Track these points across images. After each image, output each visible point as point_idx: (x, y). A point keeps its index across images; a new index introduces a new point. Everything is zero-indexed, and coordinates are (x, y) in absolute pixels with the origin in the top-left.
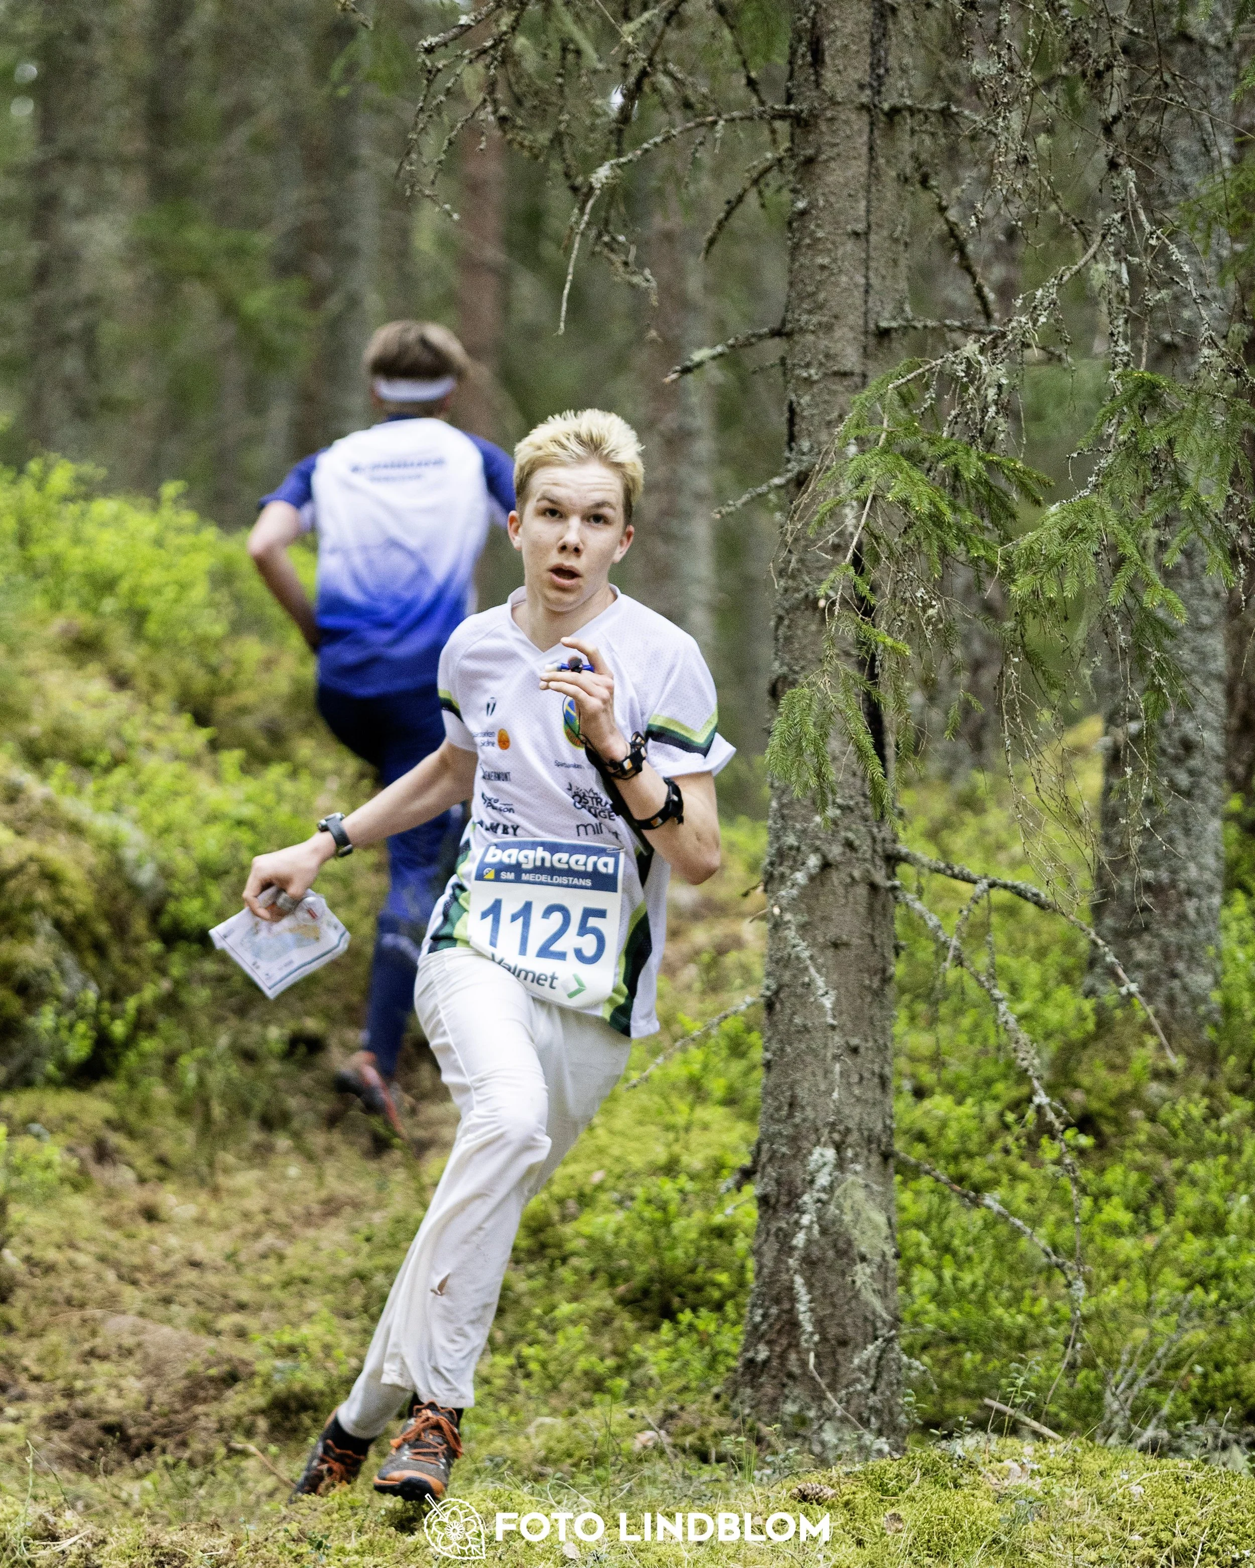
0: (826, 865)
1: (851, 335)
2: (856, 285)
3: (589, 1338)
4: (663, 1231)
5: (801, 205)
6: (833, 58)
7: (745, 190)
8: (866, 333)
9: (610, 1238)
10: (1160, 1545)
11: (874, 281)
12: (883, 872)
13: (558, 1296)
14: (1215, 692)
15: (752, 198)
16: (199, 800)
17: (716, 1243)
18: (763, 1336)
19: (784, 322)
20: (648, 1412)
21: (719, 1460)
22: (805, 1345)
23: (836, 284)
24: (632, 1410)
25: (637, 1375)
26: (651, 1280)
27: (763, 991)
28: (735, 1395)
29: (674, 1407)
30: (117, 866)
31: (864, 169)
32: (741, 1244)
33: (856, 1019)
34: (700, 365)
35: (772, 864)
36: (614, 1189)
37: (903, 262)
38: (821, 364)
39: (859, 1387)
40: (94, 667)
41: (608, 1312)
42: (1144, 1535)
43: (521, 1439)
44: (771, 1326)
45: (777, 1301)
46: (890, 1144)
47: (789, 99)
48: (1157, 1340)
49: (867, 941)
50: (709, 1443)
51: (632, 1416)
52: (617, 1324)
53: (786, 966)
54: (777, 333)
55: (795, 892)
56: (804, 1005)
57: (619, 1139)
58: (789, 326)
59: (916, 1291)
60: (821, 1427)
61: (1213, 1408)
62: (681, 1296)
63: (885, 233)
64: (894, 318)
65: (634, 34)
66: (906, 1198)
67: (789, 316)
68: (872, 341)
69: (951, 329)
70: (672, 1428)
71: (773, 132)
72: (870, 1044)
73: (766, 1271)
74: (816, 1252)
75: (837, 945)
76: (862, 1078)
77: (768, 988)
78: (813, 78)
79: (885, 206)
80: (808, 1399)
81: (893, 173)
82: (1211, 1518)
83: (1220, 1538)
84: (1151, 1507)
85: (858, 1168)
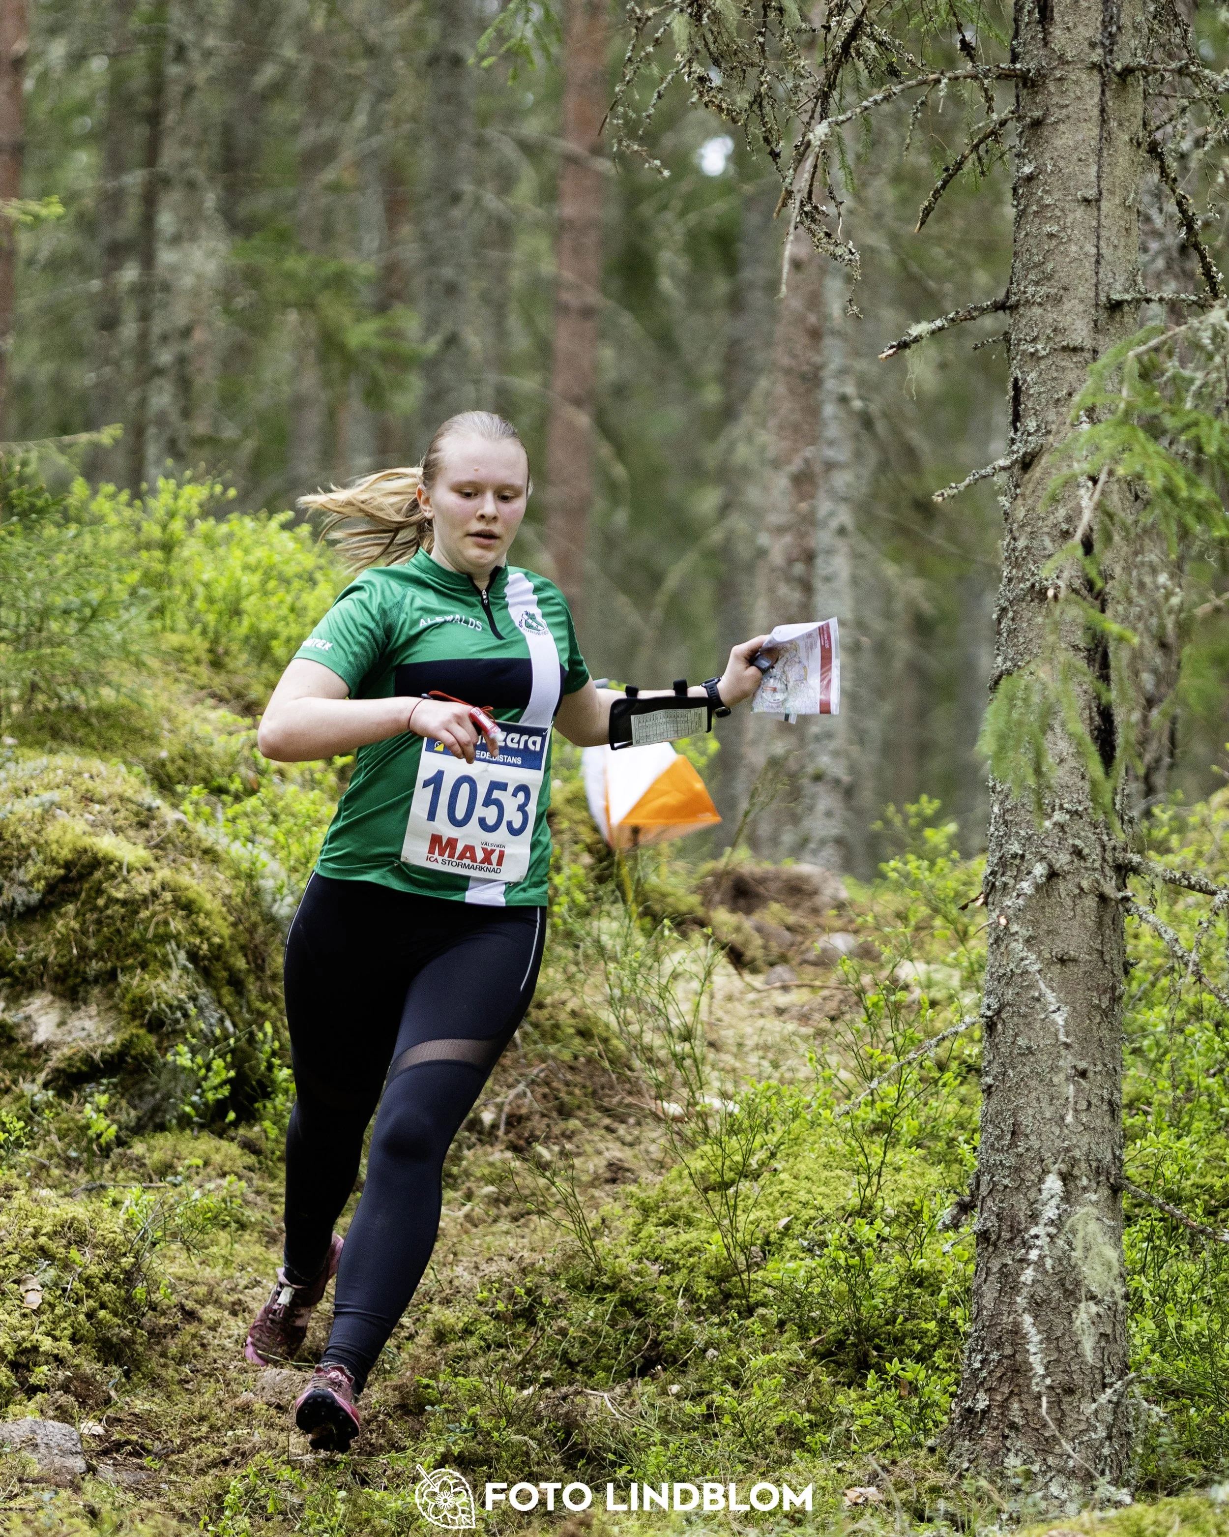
0: (1053, 875)
1: (1080, 308)
5: (1027, 170)
6: (1062, 14)
8: (1097, 306)
11: (1106, 250)
12: (1113, 883)
15: (972, 166)
18: (982, 1383)
22: (1036, 1389)
23: (1065, 254)
24: (837, 1465)
26: (846, 1331)
27: (983, 1010)
28: (952, 1446)
29: (886, 1461)
31: (1096, 131)
33: (1084, 1041)
34: (917, 339)
35: (993, 873)
37: (1136, 233)
38: (1049, 339)
39: (1093, 1435)
41: (800, 1365)
44: (990, 1373)
45: (998, 1345)
46: (1119, 1175)
47: (1015, 58)
49: (1096, 956)
51: (839, 1470)
52: (810, 1377)
53: (1007, 984)
55: (1020, 902)
56: (1030, 1024)
58: (1014, 299)
64: (1126, 291)
67: (1014, 288)
70: (884, 1483)
72: (1100, 1068)
74: (1041, 1292)
75: (1062, 961)
76: (1089, 1104)
77: (989, 1007)
78: (1040, 36)
79: (1118, 172)
80: (1032, 1453)
81: (1127, 138)
85: (1091, 1198)
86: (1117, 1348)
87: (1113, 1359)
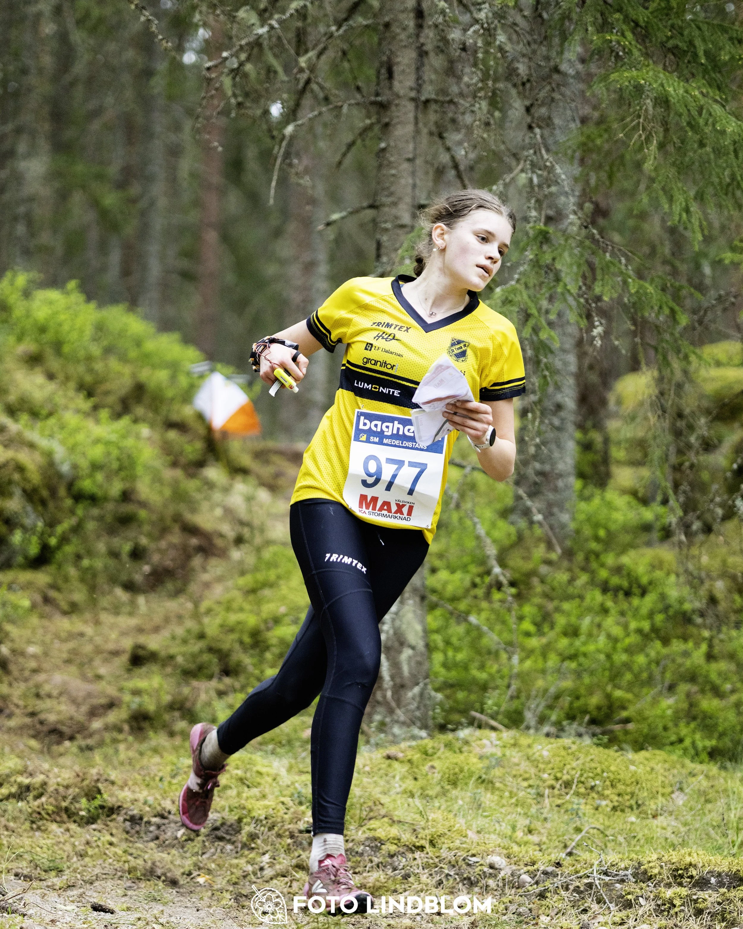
2: (409, 183)
5: (383, 145)
6: (398, 75)
7: (356, 139)
10: (557, 779)
11: (418, 182)
14: (571, 381)
15: (359, 142)
19: (374, 201)
22: (387, 686)
23: (400, 183)
31: (413, 129)
34: (335, 222)
36: (291, 615)
38: (393, 221)
39: (411, 706)
40: (38, 369)
42: (550, 774)
46: (425, 592)
47: (377, 94)
54: (371, 206)
58: (377, 203)
60: (392, 726)
63: (422, 159)
65: (305, 62)
67: (378, 198)
68: (417, 209)
71: (369, 112)
74: (392, 644)
78: (388, 85)
79: (423, 146)
80: (387, 714)
81: (427, 130)
82: (581, 767)
83: (585, 775)
84: (552, 760)
85: (411, 602)
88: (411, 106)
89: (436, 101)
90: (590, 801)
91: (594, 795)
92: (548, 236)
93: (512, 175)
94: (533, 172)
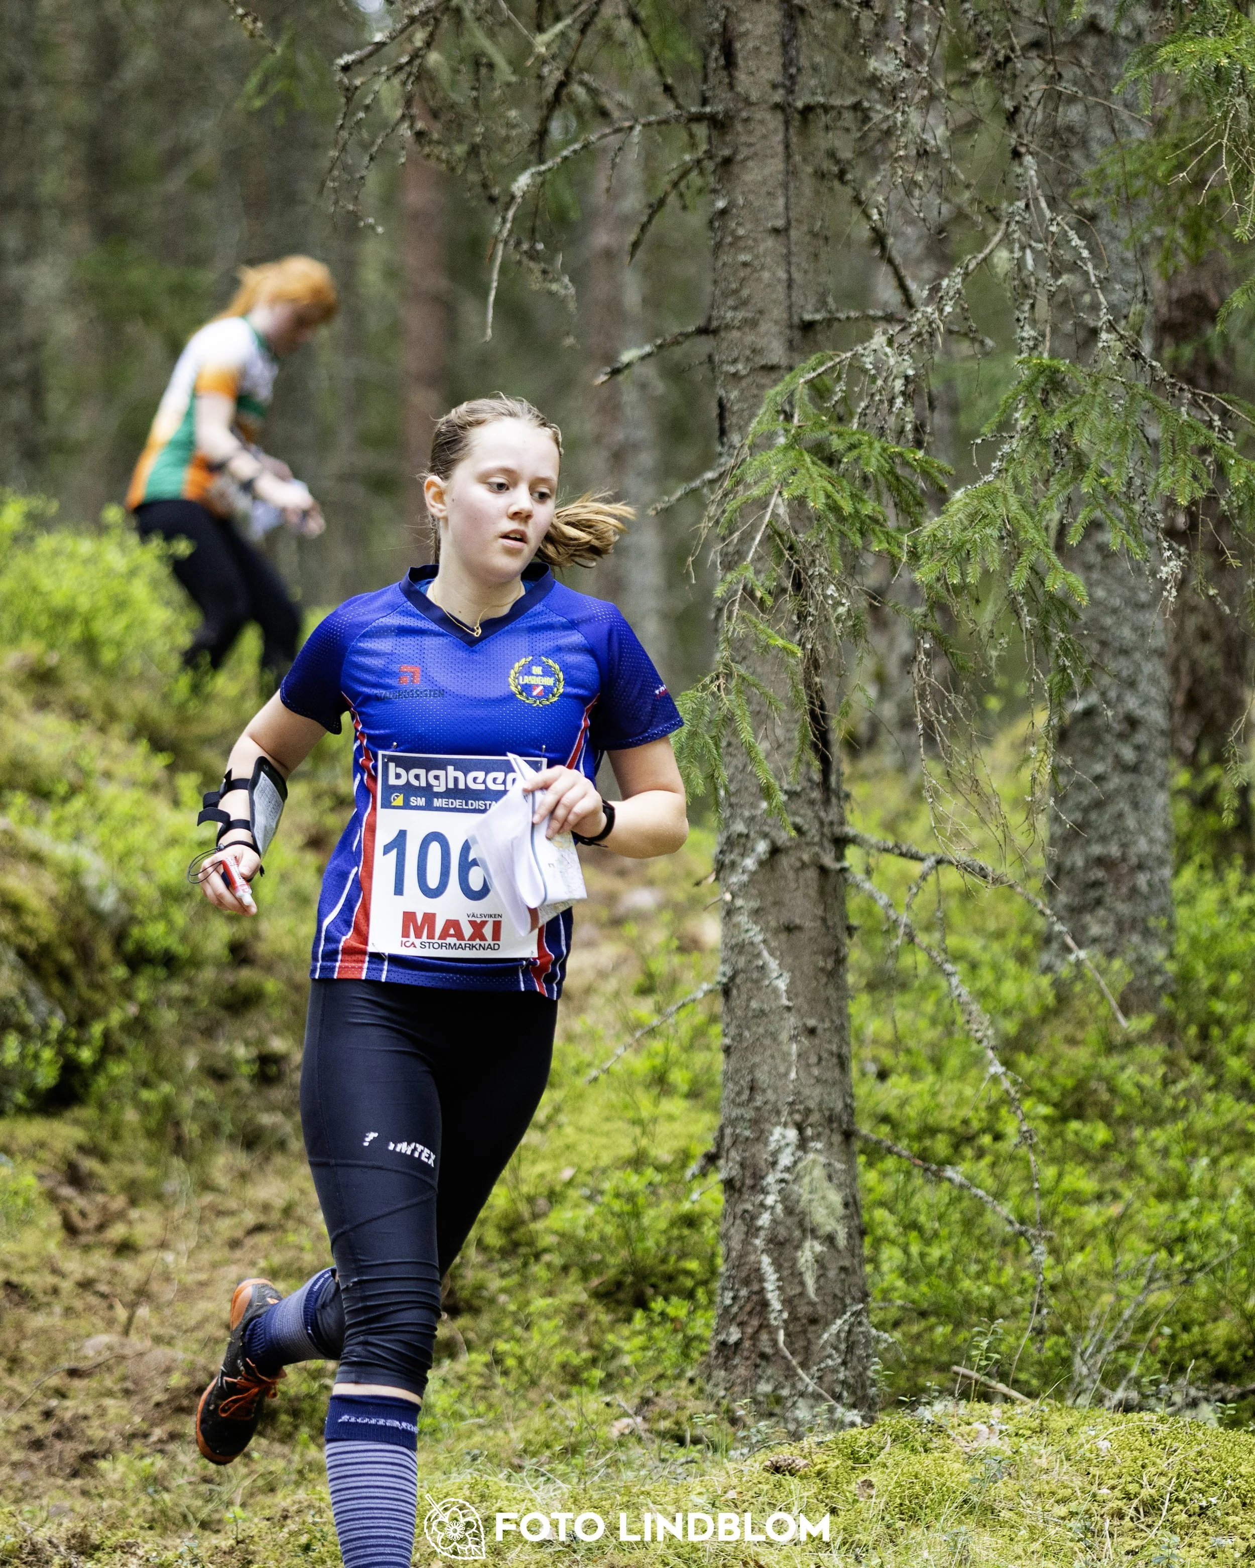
0: (775, 851)
1: (775, 329)
2: (779, 280)
3: (564, 1332)
4: (633, 1224)
5: (721, 204)
6: (746, 59)
7: (666, 194)
8: (791, 327)
9: (581, 1233)
10: (1128, 1497)
11: (797, 276)
12: (833, 854)
13: (533, 1293)
14: (1160, 670)
15: (673, 200)
16: (158, 826)
17: (686, 1232)
18: (734, 1318)
19: (710, 319)
20: (624, 1401)
21: (696, 1441)
22: (774, 1323)
23: (759, 280)
24: (608, 1399)
25: (613, 1366)
26: (624, 1272)
27: (719, 978)
28: (709, 1378)
29: (650, 1394)
30: (78, 893)
31: (781, 166)
32: (709, 1231)
33: (812, 1001)
34: (628, 365)
35: (722, 852)
36: (585, 1185)
37: (823, 256)
38: (748, 359)
39: (830, 1362)
41: (582, 1306)
42: (1113, 1488)
43: (500, 1434)
44: (741, 1308)
45: (746, 1282)
46: (851, 1122)
47: (705, 101)
48: (1124, 1302)
49: (819, 923)
50: (686, 1426)
51: (608, 1405)
52: (592, 1317)
53: (741, 952)
54: (703, 331)
55: (745, 878)
56: (759, 989)
57: (587, 1136)
58: (715, 324)
59: (885, 1267)
60: (794, 1403)
61: (1181, 1369)
62: (654, 1286)
63: (805, 228)
64: (817, 311)
65: (548, 46)
66: (871, 1177)
67: (715, 313)
68: (797, 335)
69: (875, 319)
70: (649, 1415)
71: (691, 136)
72: (827, 1025)
73: (734, 1254)
74: (782, 1233)
75: (790, 929)
76: (820, 1059)
77: (724, 974)
78: (726, 80)
79: (803, 202)
80: (781, 1379)
81: (809, 169)
82: (1177, 1468)
83: (1186, 1486)
84: (1118, 1460)
85: (819, 1146)
86: (855, 1279)
87: (854, 1290)
88: (775, 121)
89: (826, 109)
90: (1198, 1540)
91: (1206, 1526)
92: (1059, 377)
93: (981, 256)
94: (1023, 248)
